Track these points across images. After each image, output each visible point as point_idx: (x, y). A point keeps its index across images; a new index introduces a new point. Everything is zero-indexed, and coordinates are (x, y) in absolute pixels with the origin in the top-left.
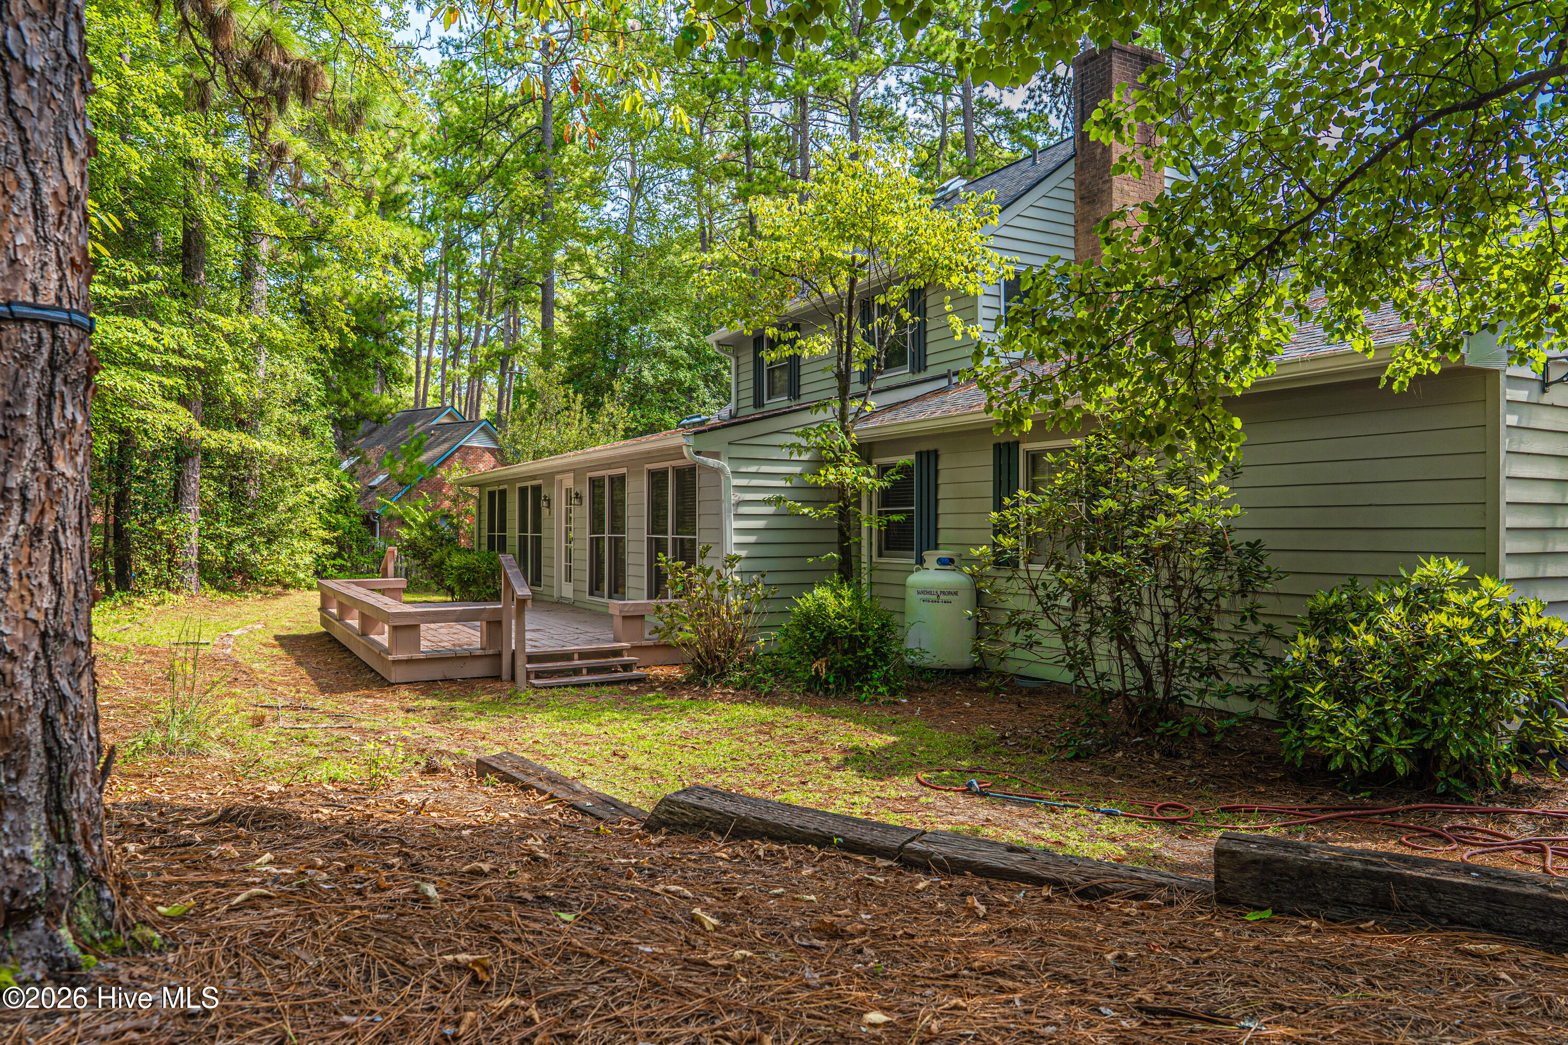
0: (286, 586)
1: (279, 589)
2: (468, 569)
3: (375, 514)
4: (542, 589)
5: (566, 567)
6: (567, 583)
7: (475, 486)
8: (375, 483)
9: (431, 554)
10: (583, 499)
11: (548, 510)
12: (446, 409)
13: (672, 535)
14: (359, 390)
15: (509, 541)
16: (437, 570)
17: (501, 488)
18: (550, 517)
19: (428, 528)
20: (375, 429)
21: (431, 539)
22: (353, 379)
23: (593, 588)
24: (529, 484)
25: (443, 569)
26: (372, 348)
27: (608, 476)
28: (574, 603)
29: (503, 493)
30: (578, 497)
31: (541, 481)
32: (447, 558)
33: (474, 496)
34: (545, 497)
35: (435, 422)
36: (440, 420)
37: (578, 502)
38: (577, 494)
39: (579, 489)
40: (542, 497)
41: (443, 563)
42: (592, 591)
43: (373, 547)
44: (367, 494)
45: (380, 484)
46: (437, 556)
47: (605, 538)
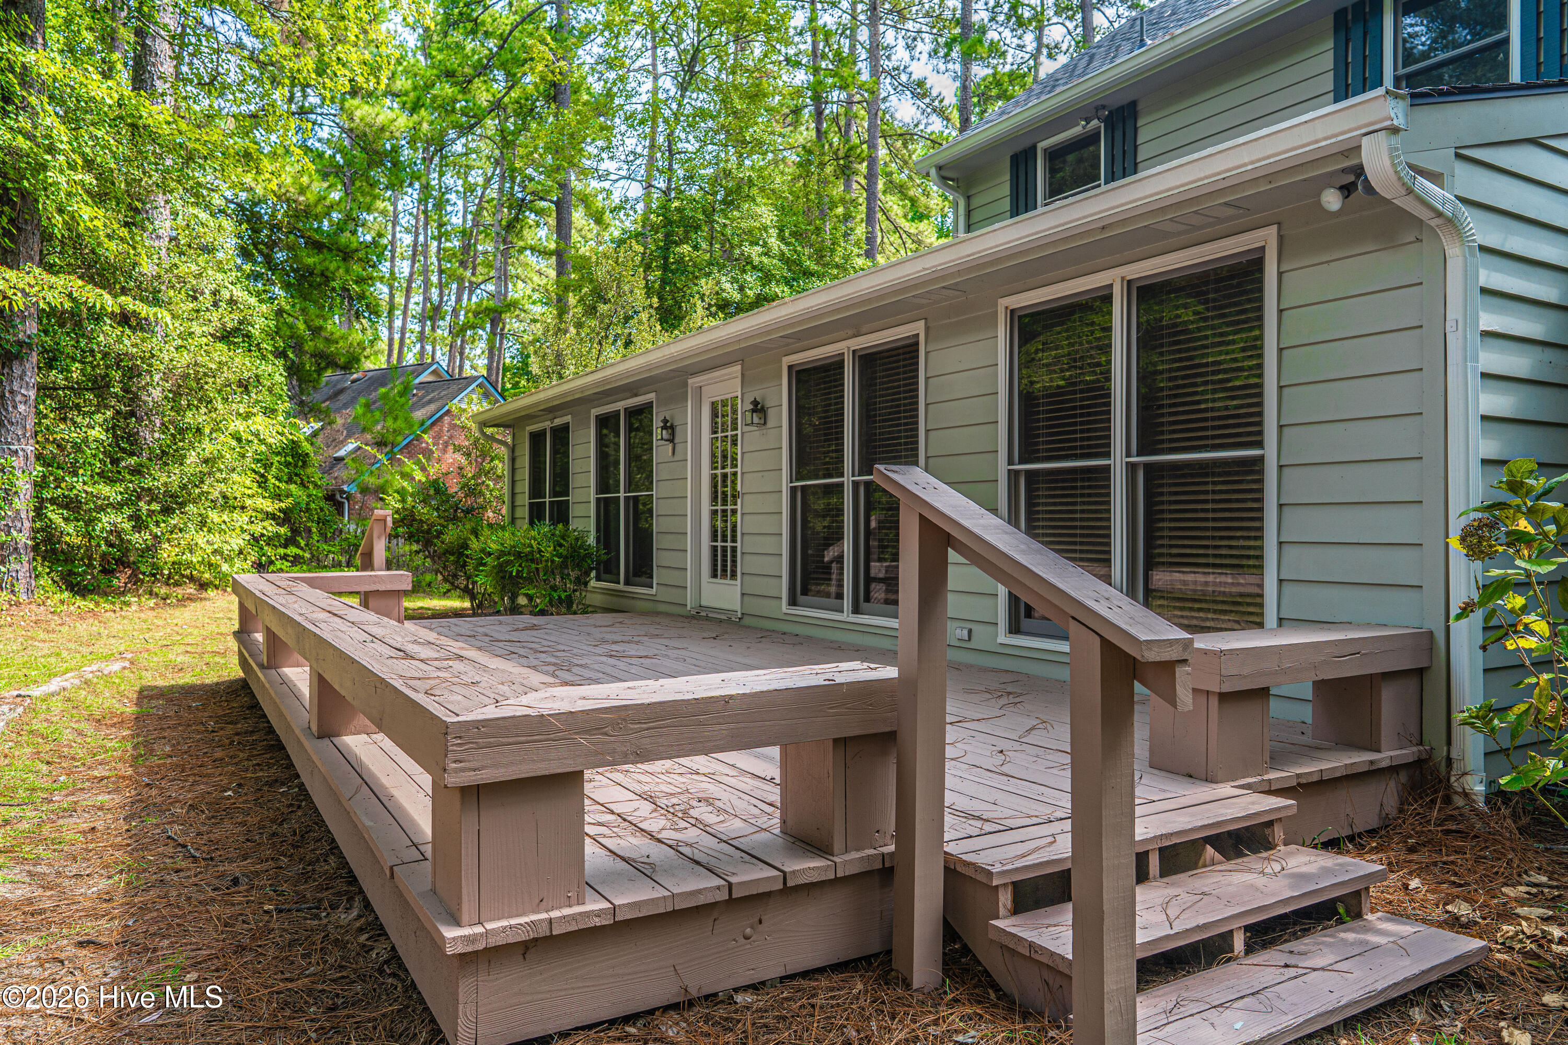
0: (203, 586)
1: (191, 589)
2: (519, 555)
3: (342, 492)
4: (654, 591)
5: (714, 549)
6: (718, 580)
7: (505, 426)
8: (342, 453)
9: (440, 533)
10: (771, 413)
11: (670, 446)
12: (431, 365)
13: (1128, 455)
14: (321, 322)
15: (574, 511)
16: (452, 558)
17: (558, 422)
18: (676, 458)
19: (432, 492)
20: (342, 391)
21: (437, 509)
22: (313, 309)
23: (805, 592)
24: (620, 406)
25: (467, 556)
26: (339, 267)
27: (854, 351)
28: (747, 621)
29: (561, 435)
30: (759, 408)
31: (651, 396)
32: (472, 537)
33: (504, 443)
34: (665, 421)
35: (417, 381)
36: (423, 378)
37: (756, 420)
38: (755, 403)
39: (758, 395)
40: (657, 423)
41: (466, 547)
42: (801, 599)
43: (341, 531)
44: (331, 468)
45: (349, 454)
46: (452, 535)
47: (842, 484)
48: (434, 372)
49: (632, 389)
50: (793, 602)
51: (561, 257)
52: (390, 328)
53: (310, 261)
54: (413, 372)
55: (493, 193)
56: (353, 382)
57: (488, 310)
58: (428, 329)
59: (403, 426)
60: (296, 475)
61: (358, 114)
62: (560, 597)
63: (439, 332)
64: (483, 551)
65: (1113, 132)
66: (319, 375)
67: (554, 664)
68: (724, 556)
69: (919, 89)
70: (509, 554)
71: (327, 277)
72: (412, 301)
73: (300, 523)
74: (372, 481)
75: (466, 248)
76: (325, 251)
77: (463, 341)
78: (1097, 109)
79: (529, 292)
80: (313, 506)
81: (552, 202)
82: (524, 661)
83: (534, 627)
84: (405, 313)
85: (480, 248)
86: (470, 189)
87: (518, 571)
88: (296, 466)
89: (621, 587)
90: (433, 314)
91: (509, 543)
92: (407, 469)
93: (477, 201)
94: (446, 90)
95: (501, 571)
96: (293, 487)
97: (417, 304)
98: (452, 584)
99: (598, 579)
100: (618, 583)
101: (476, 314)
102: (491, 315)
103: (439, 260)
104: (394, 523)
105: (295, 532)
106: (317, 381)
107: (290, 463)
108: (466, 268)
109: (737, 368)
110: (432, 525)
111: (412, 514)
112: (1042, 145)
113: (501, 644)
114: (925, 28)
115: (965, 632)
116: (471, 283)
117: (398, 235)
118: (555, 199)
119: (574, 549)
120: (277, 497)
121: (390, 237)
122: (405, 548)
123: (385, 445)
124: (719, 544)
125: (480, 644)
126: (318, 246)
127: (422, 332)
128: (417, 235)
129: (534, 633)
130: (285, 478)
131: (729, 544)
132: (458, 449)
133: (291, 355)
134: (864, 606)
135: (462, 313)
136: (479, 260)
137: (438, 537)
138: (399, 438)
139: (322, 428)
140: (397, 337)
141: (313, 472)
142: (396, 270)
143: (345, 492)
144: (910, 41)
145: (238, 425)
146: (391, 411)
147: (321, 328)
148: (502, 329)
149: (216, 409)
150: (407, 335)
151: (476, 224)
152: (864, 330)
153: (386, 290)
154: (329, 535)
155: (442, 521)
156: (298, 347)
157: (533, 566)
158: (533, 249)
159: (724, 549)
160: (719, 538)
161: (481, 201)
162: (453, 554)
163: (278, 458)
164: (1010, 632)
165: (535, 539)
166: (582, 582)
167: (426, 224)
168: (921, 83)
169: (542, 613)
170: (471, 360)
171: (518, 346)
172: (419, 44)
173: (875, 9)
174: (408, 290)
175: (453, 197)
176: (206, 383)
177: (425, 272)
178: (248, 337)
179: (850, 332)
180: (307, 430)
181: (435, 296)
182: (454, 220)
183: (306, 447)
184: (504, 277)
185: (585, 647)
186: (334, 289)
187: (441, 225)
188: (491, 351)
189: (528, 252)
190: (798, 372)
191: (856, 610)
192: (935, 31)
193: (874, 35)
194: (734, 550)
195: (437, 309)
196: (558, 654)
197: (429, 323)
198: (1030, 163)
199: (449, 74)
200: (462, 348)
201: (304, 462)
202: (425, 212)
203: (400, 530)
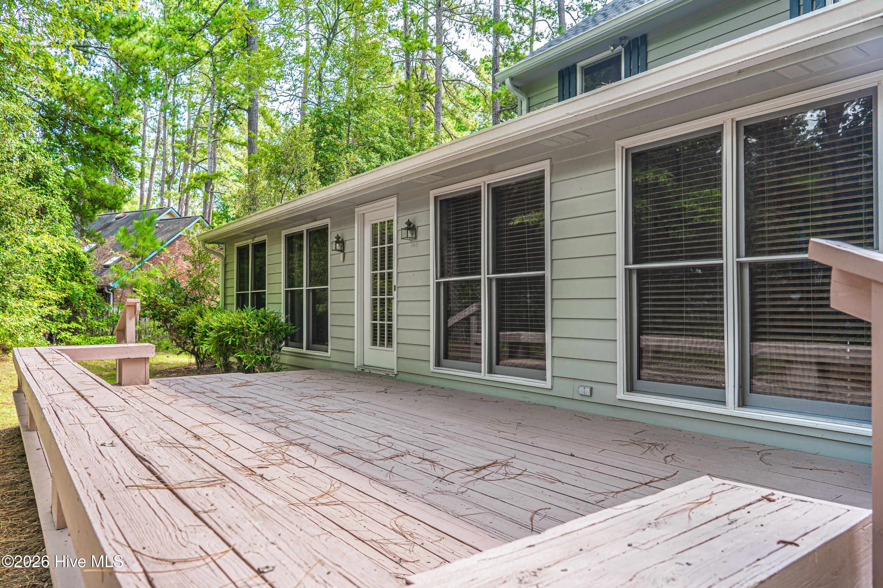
2: (233, 330)
3: (109, 287)
4: (328, 354)
5: (374, 326)
6: (377, 347)
7: (218, 243)
8: (108, 263)
9: (175, 314)
10: (420, 231)
11: (342, 254)
12: (168, 209)
13: (738, 256)
14: (96, 179)
15: (268, 299)
16: (184, 331)
17: (257, 240)
18: (346, 263)
19: (169, 287)
20: (110, 224)
21: (173, 298)
22: (90, 171)
23: (446, 357)
24: (304, 228)
25: (195, 330)
26: (107, 145)
27: (488, 185)
28: (401, 376)
29: (260, 247)
30: (411, 227)
31: (327, 221)
32: (198, 317)
33: (219, 255)
34: (338, 237)
35: (159, 219)
36: (162, 217)
37: (410, 235)
38: (409, 223)
39: (411, 218)
40: (331, 239)
41: (195, 324)
42: (444, 361)
43: (107, 313)
44: (102, 272)
45: (112, 264)
46: (184, 315)
47: (479, 281)
48: (170, 213)
49: (313, 216)
50: (438, 364)
51: (251, 145)
52: (142, 188)
53: (88, 140)
54: (157, 213)
55: (206, 108)
56: (117, 219)
57: (203, 178)
58: (166, 189)
59: (149, 244)
60: (77, 276)
61: (121, 47)
62: (262, 359)
63: (172, 190)
64: (206, 326)
65: (630, 55)
66: (94, 213)
67: (274, 421)
68: (382, 331)
69: (463, 56)
70: (226, 329)
71: (99, 150)
72: (155, 173)
73: (79, 307)
74: (128, 280)
75: (190, 141)
76: (98, 134)
77: (187, 197)
78: (621, 39)
79: (228, 169)
80: (88, 296)
81: (245, 110)
82: (246, 417)
83: (246, 384)
84: (151, 178)
85: (199, 142)
86: (192, 106)
87: (232, 341)
88: (76, 270)
89: (304, 351)
90: (169, 180)
91: (226, 322)
92: (152, 272)
93: (196, 113)
94: (178, 38)
95: (220, 341)
96: (74, 283)
97: (159, 174)
98: (183, 348)
99: (286, 345)
100: (302, 348)
101: (196, 180)
102: (206, 181)
103: (173, 147)
104: (142, 308)
105: (76, 313)
106: (93, 217)
107: (73, 268)
108: (189, 152)
109: (394, 199)
110: (170, 309)
111: (155, 301)
112: (579, 65)
113: (225, 400)
114: (466, 20)
115: (588, 390)
116: (193, 161)
117: (147, 133)
118: (247, 108)
119: (273, 326)
120: (64, 290)
121: (142, 133)
122: (149, 323)
123: (137, 257)
124: (378, 322)
125: (208, 400)
126: (94, 131)
127: (162, 190)
128: (159, 132)
129: (249, 389)
130: (69, 278)
131: (386, 322)
132: (186, 258)
133: (74, 199)
134: (495, 367)
135: (187, 179)
136: (198, 148)
137: (174, 317)
138: (147, 253)
139: (96, 247)
140: (146, 194)
141: (89, 274)
142: (146, 154)
143: (111, 287)
144: (458, 27)
145: (29, 239)
146: (141, 235)
147: (95, 182)
148: (213, 189)
149: (13, 229)
150: (152, 193)
151: (196, 126)
152: (496, 169)
153: (139, 165)
154: (99, 315)
155: (176, 306)
156: (80, 194)
157: (243, 337)
158: (231, 142)
159: (382, 326)
160: (378, 318)
161: (199, 112)
162: (184, 329)
163: (64, 265)
164: (627, 391)
165: (245, 319)
166: (276, 348)
167: (165, 125)
168: (464, 52)
169: (251, 371)
170: (193, 209)
171: (220, 201)
172: (162, 15)
173: (440, 6)
174: (153, 165)
175: (182, 110)
176: (6, 210)
177: (164, 154)
178: (45, 186)
179: (487, 171)
180: (86, 249)
181: (170, 169)
182: (182, 123)
183: (84, 258)
184: (213, 159)
185: (292, 402)
186: (104, 158)
187: (174, 126)
188: (205, 202)
189: (228, 144)
190: (441, 201)
191: (491, 371)
192: (472, 22)
193: (439, 21)
194: (390, 326)
195: (171, 177)
196: (273, 409)
197: (166, 186)
198: (572, 76)
199: (181, 29)
200: (187, 201)
201: (82, 268)
202: (165, 117)
203: (147, 312)
